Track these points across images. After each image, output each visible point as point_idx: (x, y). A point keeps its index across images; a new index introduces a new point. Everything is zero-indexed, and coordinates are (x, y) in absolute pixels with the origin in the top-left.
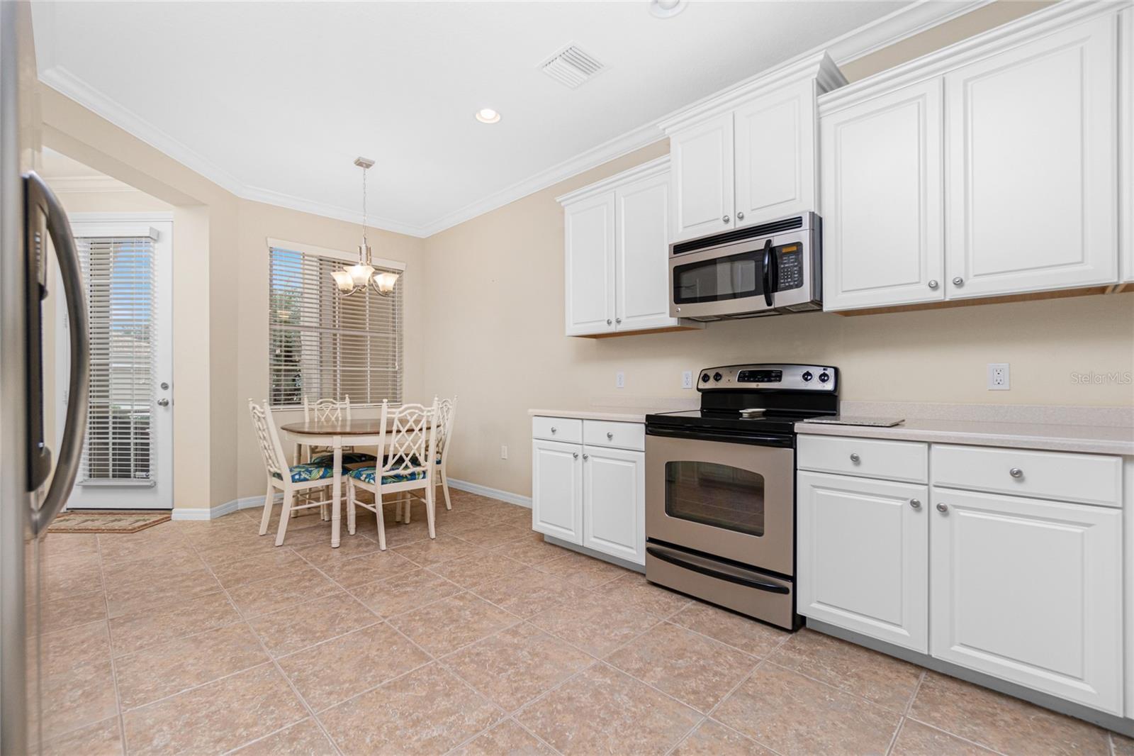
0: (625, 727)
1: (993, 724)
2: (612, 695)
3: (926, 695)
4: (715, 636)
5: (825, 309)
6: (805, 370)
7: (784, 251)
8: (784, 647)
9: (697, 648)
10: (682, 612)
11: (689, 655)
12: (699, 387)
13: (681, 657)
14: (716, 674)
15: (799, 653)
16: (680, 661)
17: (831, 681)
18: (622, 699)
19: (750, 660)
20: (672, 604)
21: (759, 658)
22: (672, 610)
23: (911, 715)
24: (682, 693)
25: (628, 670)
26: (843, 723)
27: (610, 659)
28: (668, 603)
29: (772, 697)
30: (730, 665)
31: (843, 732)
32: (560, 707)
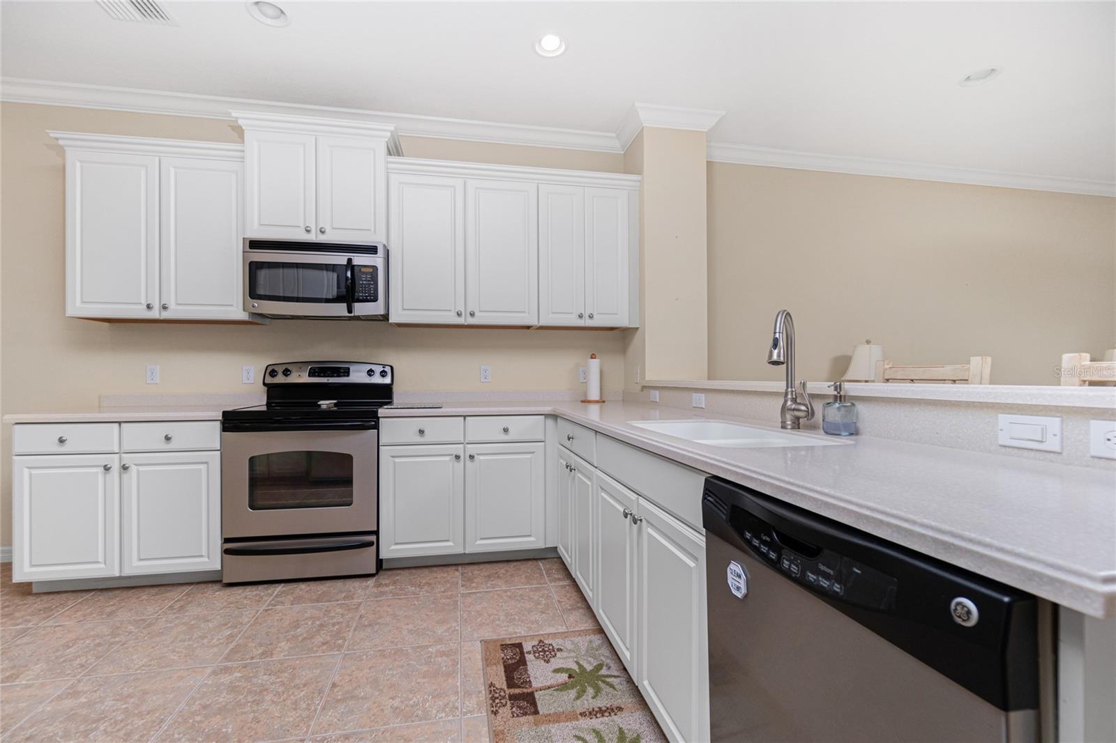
0: (279, 695)
1: (499, 577)
2: (251, 681)
3: (465, 577)
4: (318, 601)
5: (390, 321)
6: (369, 367)
7: (363, 270)
8: (375, 586)
9: (308, 615)
10: (276, 596)
11: (303, 622)
12: (266, 382)
13: (297, 627)
14: (334, 625)
15: (387, 586)
16: (299, 630)
17: (414, 593)
18: (263, 678)
19: (354, 605)
20: (263, 594)
21: (360, 601)
22: (265, 598)
23: (462, 590)
24: (315, 649)
25: (252, 658)
26: (431, 612)
27: (227, 659)
28: (257, 595)
29: (383, 619)
30: (341, 614)
31: (433, 617)
32: (198, 718)
